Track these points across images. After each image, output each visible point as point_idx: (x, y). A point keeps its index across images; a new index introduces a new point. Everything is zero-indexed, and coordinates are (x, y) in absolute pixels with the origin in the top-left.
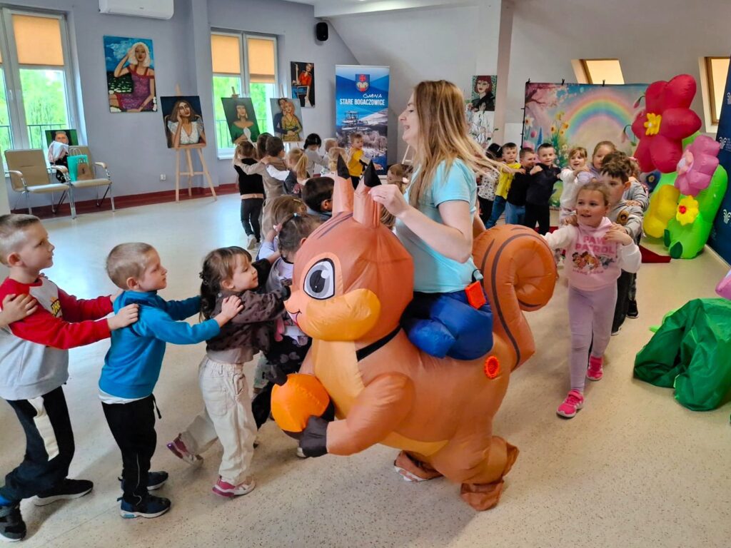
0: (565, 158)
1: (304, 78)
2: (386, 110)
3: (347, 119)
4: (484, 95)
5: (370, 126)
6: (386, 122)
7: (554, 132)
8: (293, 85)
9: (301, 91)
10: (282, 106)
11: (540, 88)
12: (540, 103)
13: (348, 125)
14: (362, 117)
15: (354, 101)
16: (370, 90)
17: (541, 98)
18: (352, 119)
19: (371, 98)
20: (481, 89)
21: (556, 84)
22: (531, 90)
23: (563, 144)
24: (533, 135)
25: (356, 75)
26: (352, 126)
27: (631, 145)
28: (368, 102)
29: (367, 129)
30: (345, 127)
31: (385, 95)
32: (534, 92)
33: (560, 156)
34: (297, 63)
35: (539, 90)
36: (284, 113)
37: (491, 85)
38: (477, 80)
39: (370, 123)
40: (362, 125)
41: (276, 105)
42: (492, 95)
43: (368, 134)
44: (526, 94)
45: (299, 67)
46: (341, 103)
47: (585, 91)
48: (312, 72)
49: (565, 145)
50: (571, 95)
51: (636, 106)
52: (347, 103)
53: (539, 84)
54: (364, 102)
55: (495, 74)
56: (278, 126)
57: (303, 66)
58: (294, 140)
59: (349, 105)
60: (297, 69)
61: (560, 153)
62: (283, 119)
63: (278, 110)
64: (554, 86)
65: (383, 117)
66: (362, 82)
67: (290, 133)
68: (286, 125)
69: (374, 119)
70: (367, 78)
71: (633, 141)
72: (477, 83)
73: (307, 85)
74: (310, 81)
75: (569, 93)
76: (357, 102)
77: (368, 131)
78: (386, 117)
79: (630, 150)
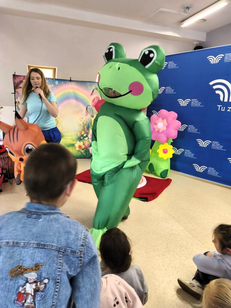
22: (17, 80)
27: (91, 117)
44: (14, 83)
51: (91, 94)
71: (92, 115)
79: (91, 120)
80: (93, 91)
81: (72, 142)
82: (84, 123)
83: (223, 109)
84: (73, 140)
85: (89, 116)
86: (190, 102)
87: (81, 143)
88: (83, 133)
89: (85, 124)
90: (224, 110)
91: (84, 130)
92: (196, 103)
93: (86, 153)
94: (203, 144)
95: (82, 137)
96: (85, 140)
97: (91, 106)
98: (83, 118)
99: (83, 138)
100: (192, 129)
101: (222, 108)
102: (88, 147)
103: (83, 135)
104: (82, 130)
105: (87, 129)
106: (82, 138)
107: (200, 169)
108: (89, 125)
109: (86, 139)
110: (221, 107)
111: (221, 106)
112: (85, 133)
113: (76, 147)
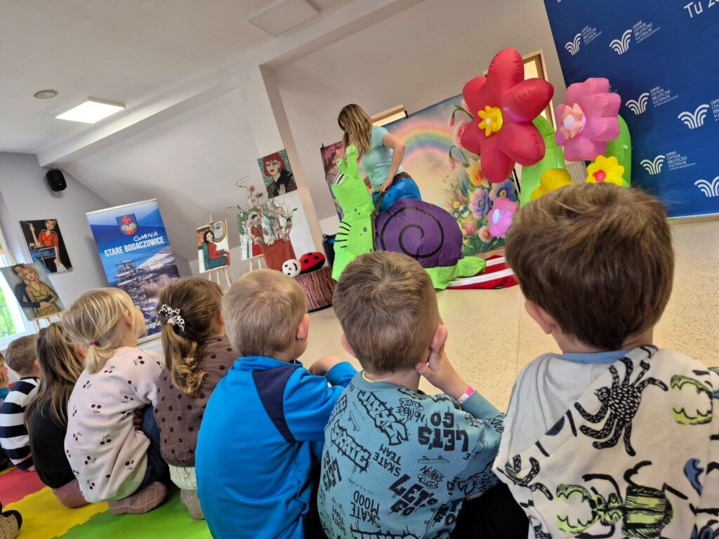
1: (47, 238)
2: (167, 248)
3: (120, 272)
4: (279, 175)
5: (155, 271)
6: (174, 261)
8: (32, 250)
9: (47, 254)
10: (20, 274)
11: (338, 148)
13: (124, 278)
14: (139, 264)
15: (123, 248)
16: (142, 229)
18: (127, 270)
19: (145, 239)
20: (272, 171)
25: (117, 218)
26: (131, 278)
27: (464, 168)
28: (143, 244)
29: (151, 275)
30: (122, 281)
31: (162, 231)
32: (334, 155)
34: (30, 222)
35: (338, 151)
36: (27, 282)
37: (283, 163)
38: (264, 163)
39: (152, 268)
40: (143, 273)
41: (12, 275)
42: (289, 172)
43: (155, 281)
44: (325, 162)
45: (34, 227)
46: (108, 255)
48: (56, 229)
51: (453, 123)
52: (114, 253)
53: (335, 144)
54: (138, 246)
55: (283, 148)
56: (25, 300)
57: (40, 225)
58: (52, 312)
59: (119, 255)
60: (32, 229)
62: (28, 289)
63: (16, 281)
65: (168, 257)
66: (128, 225)
67: (43, 305)
68: (34, 296)
69: (156, 262)
70: (132, 218)
71: (465, 162)
72: (265, 166)
73: (53, 245)
74: (56, 239)
76: (128, 248)
77: (153, 277)
78: (171, 255)
79: (465, 172)
80: (453, 115)
82: (454, 185)
83: (699, 10)
85: (459, 166)
86: (632, 35)
88: (456, 204)
89: (457, 186)
90: (701, 11)
91: (457, 198)
92: (643, 30)
93: (475, 244)
95: (456, 214)
96: (464, 218)
97: (458, 147)
98: (448, 176)
99: (460, 216)
100: (660, 95)
101: (695, 6)
102: (473, 229)
103: (458, 208)
104: (452, 199)
105: (463, 194)
107: (712, 188)
108: (464, 186)
109: (466, 214)
110: (692, 7)
111: (692, 3)
112: (461, 204)
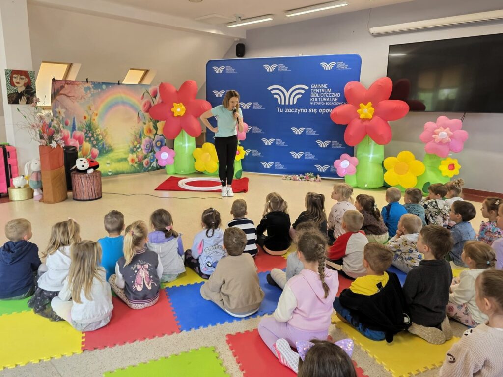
0: (100, 139)
7: (87, 120)
11: (68, 84)
12: (69, 97)
17: (69, 92)
20: (18, 83)
21: (82, 82)
22: (57, 86)
23: (97, 129)
24: (67, 124)
32: (62, 87)
33: (96, 138)
35: (66, 86)
37: (29, 80)
38: (11, 74)
44: (54, 89)
47: (106, 88)
49: (98, 129)
50: (96, 91)
51: (142, 98)
53: (66, 81)
61: (95, 136)
64: (81, 83)
71: (144, 121)
72: (12, 77)
75: (94, 89)
79: (143, 127)
80: (144, 94)
81: (124, 156)
84: (125, 153)
85: (141, 123)
86: (252, 105)
87: (134, 156)
88: (135, 143)
89: (137, 133)
90: (282, 112)
91: (136, 139)
92: (257, 106)
93: (140, 167)
94: (268, 142)
96: (138, 152)
97: (143, 112)
98: (134, 126)
100: (257, 130)
101: (281, 110)
102: (142, 159)
103: (136, 146)
104: (134, 140)
105: (140, 138)
106: (135, 149)
107: (267, 165)
108: (141, 134)
109: (139, 150)
110: (279, 109)
112: (138, 144)
113: (128, 162)
